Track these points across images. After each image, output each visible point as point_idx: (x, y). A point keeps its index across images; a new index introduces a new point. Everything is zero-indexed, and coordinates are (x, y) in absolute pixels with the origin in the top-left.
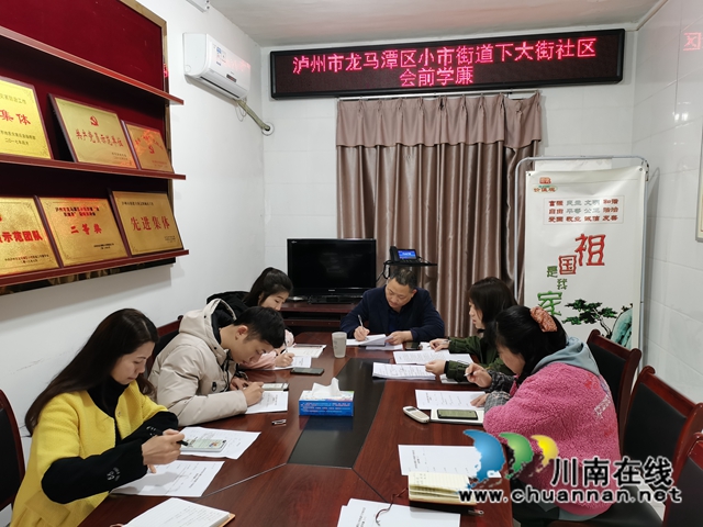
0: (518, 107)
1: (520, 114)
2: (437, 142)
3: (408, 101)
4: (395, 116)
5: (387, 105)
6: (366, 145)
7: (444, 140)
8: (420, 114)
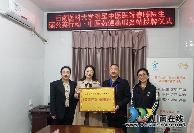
0: (137, 35)
1: (138, 37)
2: (108, 47)
3: (98, 32)
4: (93, 37)
5: (90, 33)
6: (82, 48)
7: (111, 46)
8: (102, 37)
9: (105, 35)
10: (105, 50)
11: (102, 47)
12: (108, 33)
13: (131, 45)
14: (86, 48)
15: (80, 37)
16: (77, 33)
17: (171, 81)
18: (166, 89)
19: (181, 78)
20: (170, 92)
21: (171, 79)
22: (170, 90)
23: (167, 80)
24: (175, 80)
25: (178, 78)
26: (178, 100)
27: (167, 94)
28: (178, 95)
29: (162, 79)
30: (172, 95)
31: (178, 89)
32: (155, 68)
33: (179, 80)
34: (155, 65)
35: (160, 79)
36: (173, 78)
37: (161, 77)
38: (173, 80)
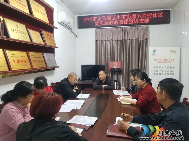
0: (142, 29)
2: (122, 39)
3: (114, 29)
4: (110, 32)
5: (108, 30)
6: (103, 40)
7: (123, 39)
8: (117, 32)
9: (119, 31)
10: (119, 41)
11: (117, 39)
12: (121, 29)
13: (137, 38)
14: (105, 40)
15: (101, 33)
16: (99, 29)
17: (165, 62)
18: (161, 68)
19: (171, 60)
20: (164, 69)
21: (165, 61)
22: (164, 68)
23: (162, 61)
24: (168, 61)
25: (170, 60)
26: (169, 74)
27: (162, 71)
28: (169, 71)
29: (159, 61)
30: (165, 71)
31: (170, 67)
32: (154, 54)
33: (170, 61)
34: (154, 52)
35: (158, 61)
36: (166, 60)
37: (159, 60)
38: (166, 61)
